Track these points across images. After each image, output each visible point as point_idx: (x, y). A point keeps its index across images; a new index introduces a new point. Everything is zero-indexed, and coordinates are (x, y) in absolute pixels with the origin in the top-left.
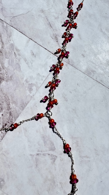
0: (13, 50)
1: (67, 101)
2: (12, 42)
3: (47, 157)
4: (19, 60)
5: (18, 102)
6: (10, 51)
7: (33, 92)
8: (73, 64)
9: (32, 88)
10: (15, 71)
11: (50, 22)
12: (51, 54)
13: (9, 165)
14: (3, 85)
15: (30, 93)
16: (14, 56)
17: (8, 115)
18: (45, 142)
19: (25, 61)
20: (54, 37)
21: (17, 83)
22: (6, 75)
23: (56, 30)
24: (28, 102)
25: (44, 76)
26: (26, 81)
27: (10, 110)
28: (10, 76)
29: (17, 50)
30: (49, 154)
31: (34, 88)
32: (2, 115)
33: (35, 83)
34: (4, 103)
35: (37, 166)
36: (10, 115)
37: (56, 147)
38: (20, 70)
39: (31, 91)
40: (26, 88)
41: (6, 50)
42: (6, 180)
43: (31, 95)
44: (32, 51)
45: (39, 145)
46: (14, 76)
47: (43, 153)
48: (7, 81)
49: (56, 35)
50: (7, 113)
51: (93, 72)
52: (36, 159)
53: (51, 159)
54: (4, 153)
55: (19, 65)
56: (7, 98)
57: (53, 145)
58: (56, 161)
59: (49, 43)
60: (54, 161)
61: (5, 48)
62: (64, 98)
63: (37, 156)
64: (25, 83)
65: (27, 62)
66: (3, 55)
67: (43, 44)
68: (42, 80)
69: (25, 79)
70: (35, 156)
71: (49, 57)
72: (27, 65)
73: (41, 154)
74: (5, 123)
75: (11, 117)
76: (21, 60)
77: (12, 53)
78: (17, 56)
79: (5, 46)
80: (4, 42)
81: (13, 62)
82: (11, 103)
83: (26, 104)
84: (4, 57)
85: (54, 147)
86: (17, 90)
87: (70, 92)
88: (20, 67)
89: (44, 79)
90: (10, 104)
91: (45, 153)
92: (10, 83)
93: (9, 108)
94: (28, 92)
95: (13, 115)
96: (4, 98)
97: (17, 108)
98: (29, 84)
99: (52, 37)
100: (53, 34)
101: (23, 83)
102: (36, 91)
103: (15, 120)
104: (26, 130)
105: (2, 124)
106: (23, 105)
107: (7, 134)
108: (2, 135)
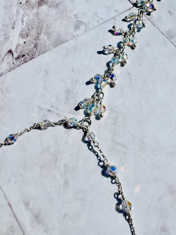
5: (53, 35)
7: (79, 32)
9: (80, 26)
14: (42, 9)
15: (75, 31)
17: (33, 46)
18: (67, 99)
21: (63, 13)
24: (66, 41)
25: (102, 19)
26: (76, 16)
27: (37, 41)
28: (56, 3)
31: (83, 27)
32: (25, 42)
33: (87, 23)
34: (34, 30)
36: (35, 47)
38: (73, 1)
39: (77, 30)
40: (72, 24)
43: (75, 34)
45: (57, 98)
46: (62, 4)
47: (58, 112)
48: (50, 7)
50: (32, 43)
52: (44, 115)
56: (41, 26)
63: (48, 113)
64: (73, 17)
68: (98, 22)
69: (74, 13)
70: (44, 111)
73: (54, 112)
74: (24, 53)
75: (35, 50)
82: (42, 33)
83: (63, 42)
86: (58, 22)
89: (101, 22)
90: (40, 34)
92: (53, 11)
93: (37, 38)
94: (71, 30)
95: (39, 47)
96: (36, 24)
97: (48, 43)
98: (78, 21)
101: (71, 17)
102: (83, 32)
103: (39, 55)
104: (47, 72)
105: (19, 53)
106: (58, 42)
107: (18, 67)
108: (12, 66)
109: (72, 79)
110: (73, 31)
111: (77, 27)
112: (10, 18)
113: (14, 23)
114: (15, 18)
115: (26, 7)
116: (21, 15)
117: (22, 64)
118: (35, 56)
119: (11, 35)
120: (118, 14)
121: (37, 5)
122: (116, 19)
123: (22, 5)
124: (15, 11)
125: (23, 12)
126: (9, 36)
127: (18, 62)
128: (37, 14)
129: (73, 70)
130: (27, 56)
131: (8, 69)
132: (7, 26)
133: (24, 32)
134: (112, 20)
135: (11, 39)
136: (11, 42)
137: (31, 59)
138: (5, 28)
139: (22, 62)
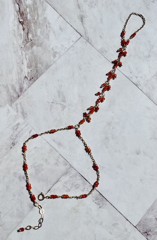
0: (46, 22)
1: (81, 70)
2: (45, 16)
3: (59, 106)
4: (49, 32)
5: (43, 63)
6: (43, 23)
7: (56, 59)
8: (91, 43)
9: (56, 55)
10: (45, 40)
11: (79, 4)
12: (75, 31)
13: (32, 106)
14: (34, 49)
15: (54, 58)
16: (45, 27)
17: (35, 71)
18: (59, 95)
19: (54, 33)
20: (80, 18)
21: (45, 49)
22: (37, 42)
23: (83, 12)
24: (51, 65)
25: (66, 48)
26: (52, 49)
27: (37, 69)
28: (40, 43)
29: (49, 23)
30: (61, 104)
31: (57, 55)
32: (31, 70)
33: (59, 52)
34: (33, 62)
35: (51, 110)
36: (37, 72)
37: (66, 100)
38: (48, 39)
40: (52, 55)
41: (40, 21)
42: (28, 114)
43: (55, 60)
44: (60, 26)
45: (54, 96)
46: (43, 43)
47: (57, 102)
48: (37, 46)
49: (82, 16)
50: (35, 70)
51: (106, 52)
52: (51, 105)
53: (62, 107)
54: (29, 97)
55: (49, 36)
56: (36, 59)
57: (65, 98)
58: (65, 109)
59: (75, 22)
60: (64, 109)
61: (39, 19)
62: (79, 67)
63: (52, 103)
64: (51, 50)
65: (55, 34)
66: (37, 25)
67: (70, 22)
68: (65, 50)
69: (51, 47)
70: (50, 103)
71: (73, 34)
72: (55, 36)
73: (55, 103)
74: (32, 77)
75: (37, 74)
76: (50, 32)
77: (44, 25)
78: (48, 28)
79: (40, 18)
80: (39, 15)
81: (44, 32)
82: (38, 64)
83: (50, 66)
84: (38, 27)
85: (65, 100)
86: (44, 55)
87: (84, 63)
88: (49, 37)
89: (66, 50)
90: (37, 64)
91: (58, 102)
92: (40, 49)
93: (36, 67)
94: (52, 58)
95: (39, 72)
96: (34, 58)
97: (42, 68)
98: (54, 52)
99: (78, 17)
100: (80, 15)
101: (50, 50)
102: (58, 58)
103: (40, 76)
104: (46, 84)
105: (30, 77)
106: (47, 67)
107: (32, 85)
108: (29, 84)
109: (59, 85)
110: (53, 59)
111: (55, 56)
112: (19, 58)
113: (22, 60)
114: (21, 57)
115: (25, 49)
116: (24, 55)
117: (34, 82)
118: (38, 77)
119: (23, 68)
120: (74, 43)
121: (30, 47)
122: (73, 47)
123: (22, 49)
124: (20, 53)
125: (25, 53)
126: (22, 69)
127: (31, 82)
128: (32, 53)
129: (58, 81)
130: (34, 78)
131: (28, 86)
132: (19, 63)
133: (29, 65)
134: (72, 47)
135: (24, 70)
136: (25, 72)
137: (37, 79)
138: (19, 65)
139: (33, 81)
